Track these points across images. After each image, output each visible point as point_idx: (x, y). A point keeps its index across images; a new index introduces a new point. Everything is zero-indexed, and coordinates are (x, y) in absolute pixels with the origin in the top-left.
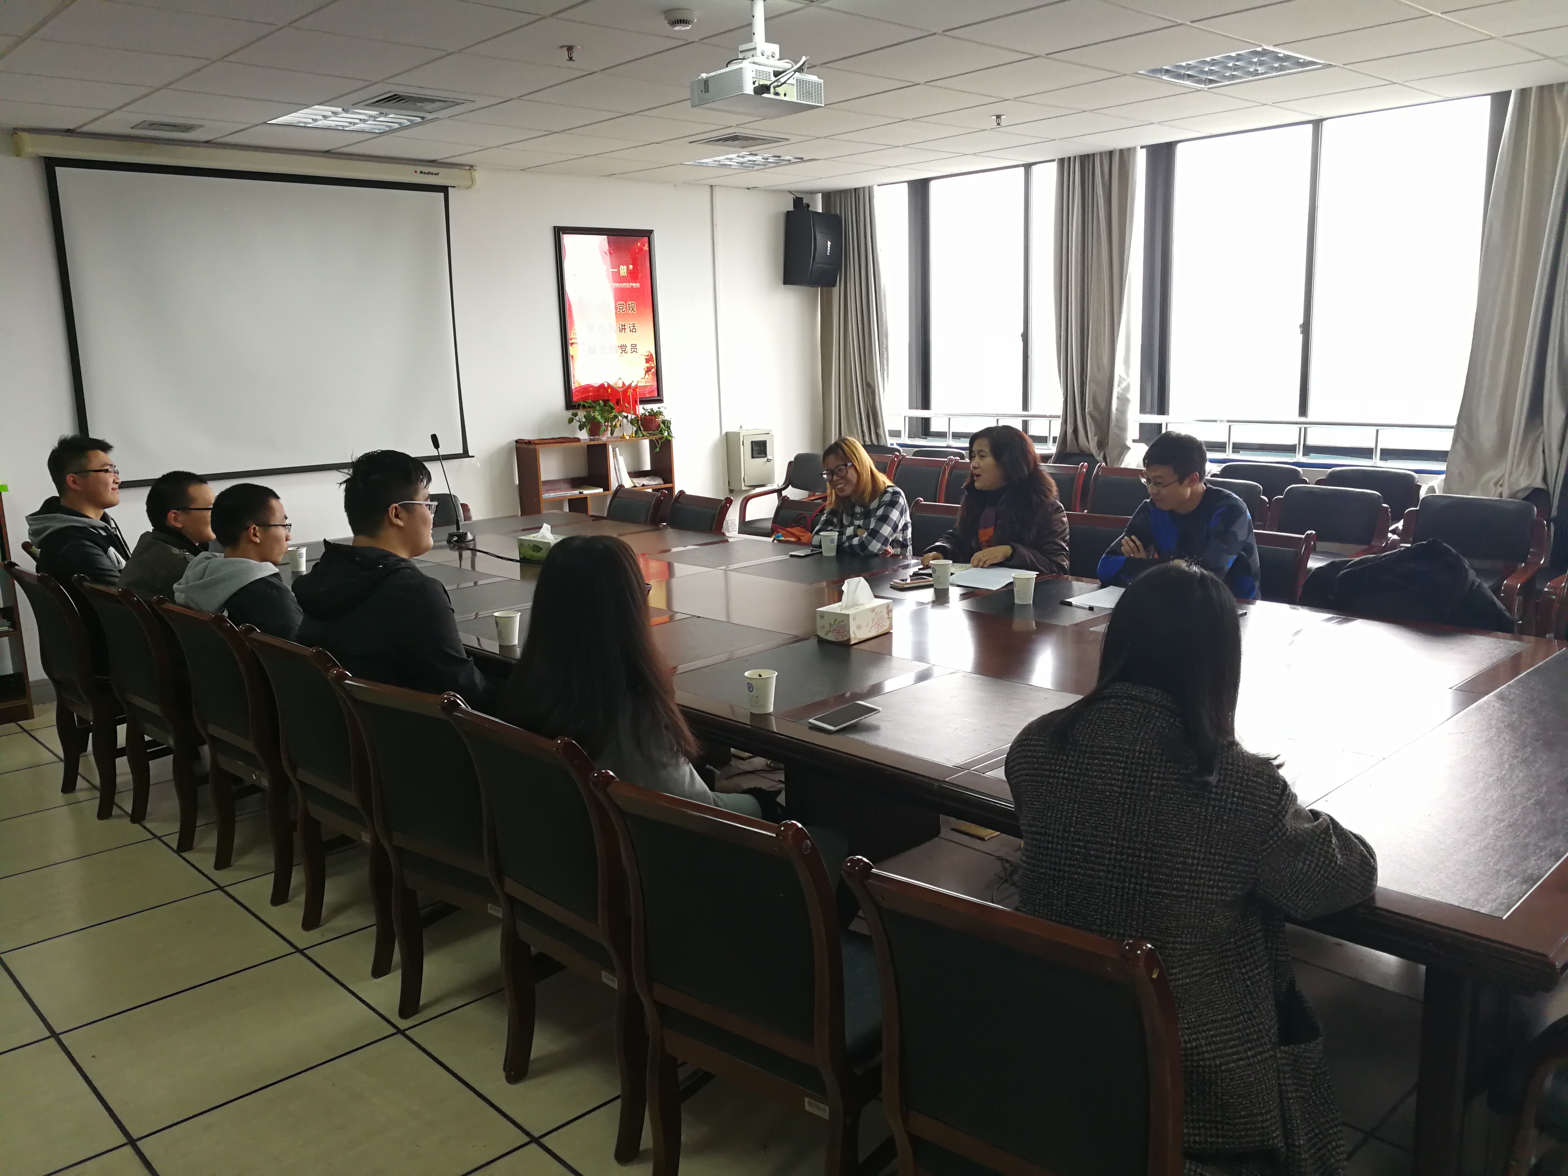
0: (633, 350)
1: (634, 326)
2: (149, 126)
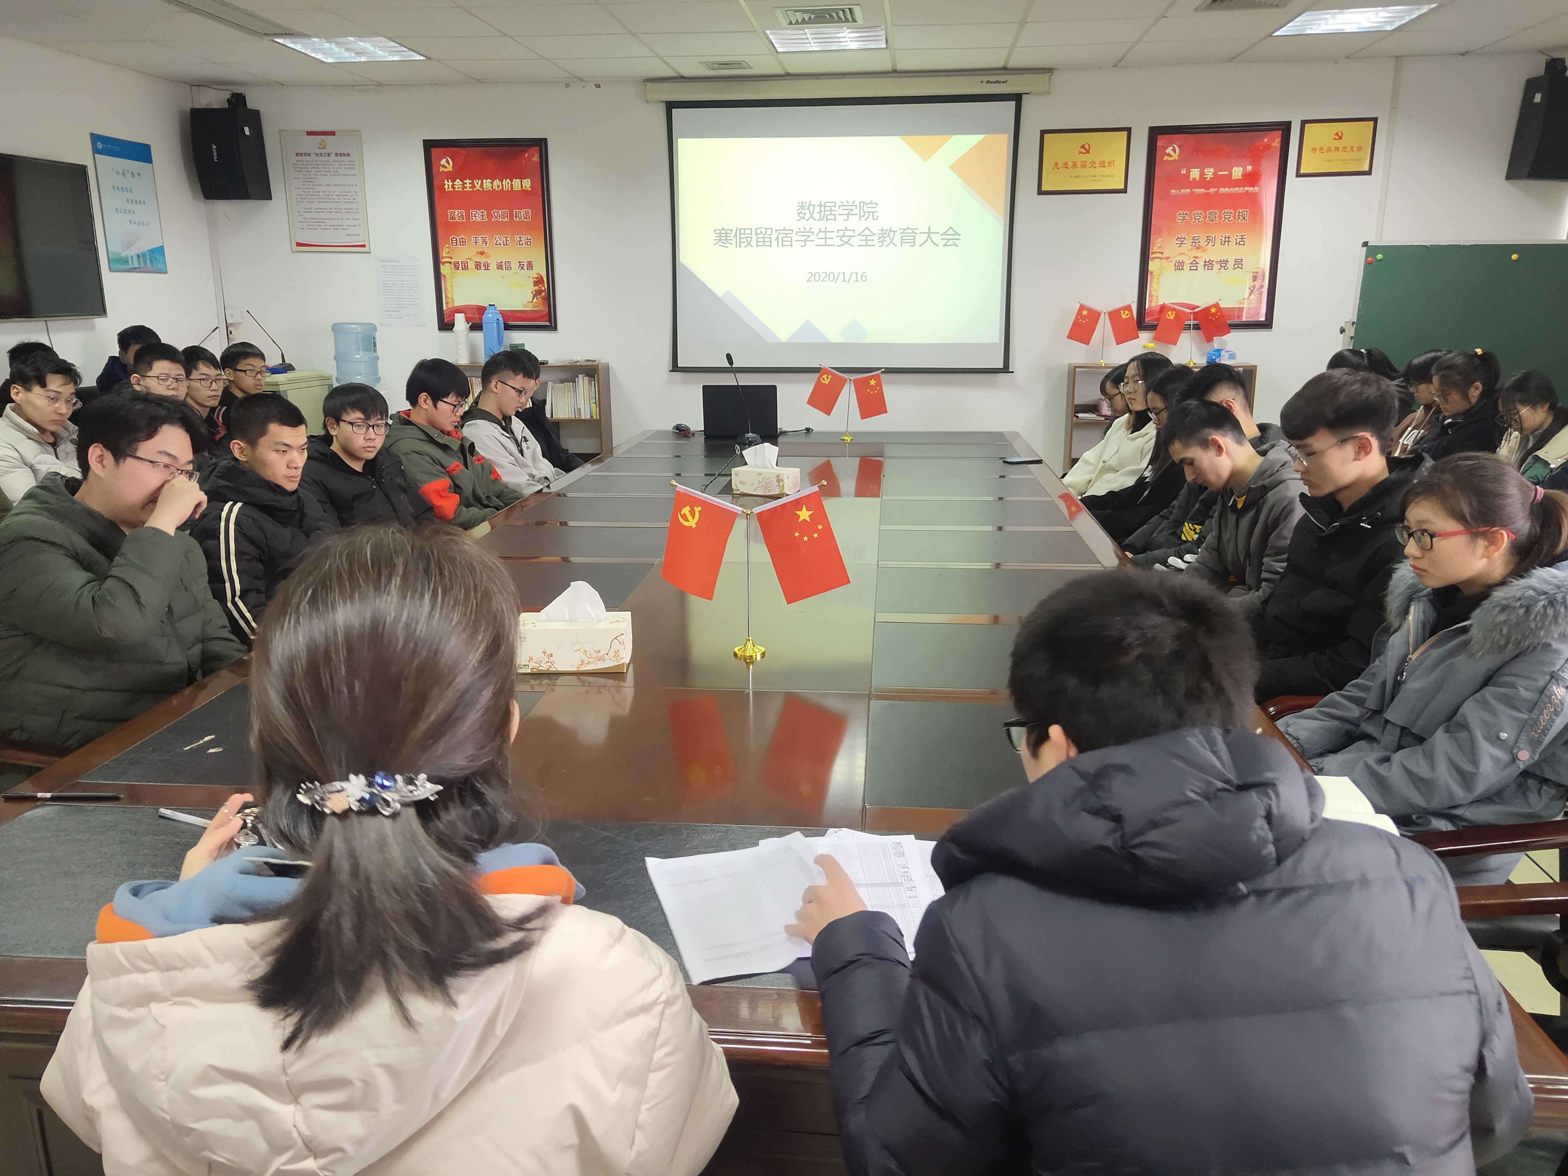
0: (1236, 266)
1: (1242, 238)
2: (716, 66)
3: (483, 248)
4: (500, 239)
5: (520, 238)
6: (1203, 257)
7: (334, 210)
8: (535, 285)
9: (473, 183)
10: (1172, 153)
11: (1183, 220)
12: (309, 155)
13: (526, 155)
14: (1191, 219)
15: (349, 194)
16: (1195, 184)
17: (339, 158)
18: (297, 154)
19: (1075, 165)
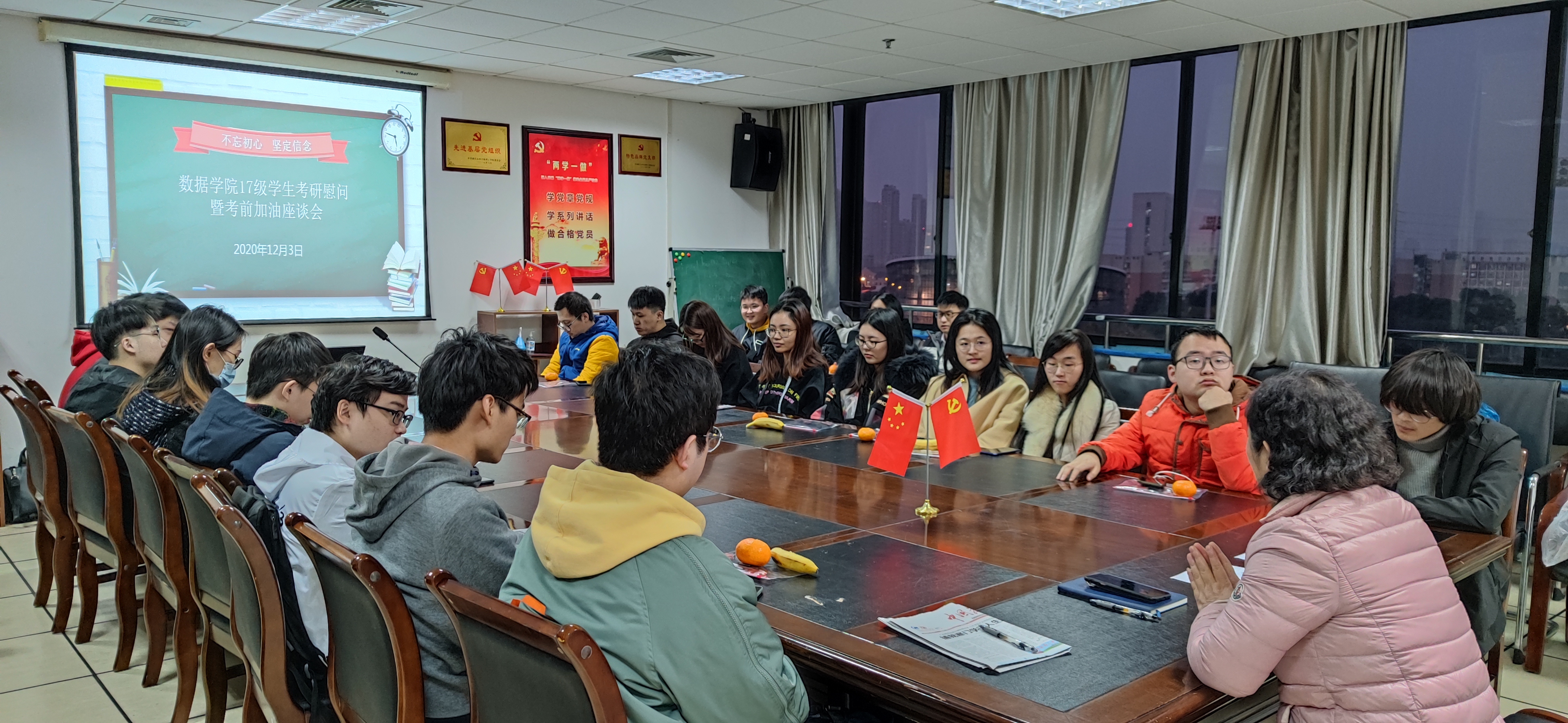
0: (588, 236)
1: (591, 215)
2: (158, 20)
6: (567, 228)
10: (539, 147)
11: (551, 199)
14: (556, 198)
16: (557, 172)
19: (470, 149)
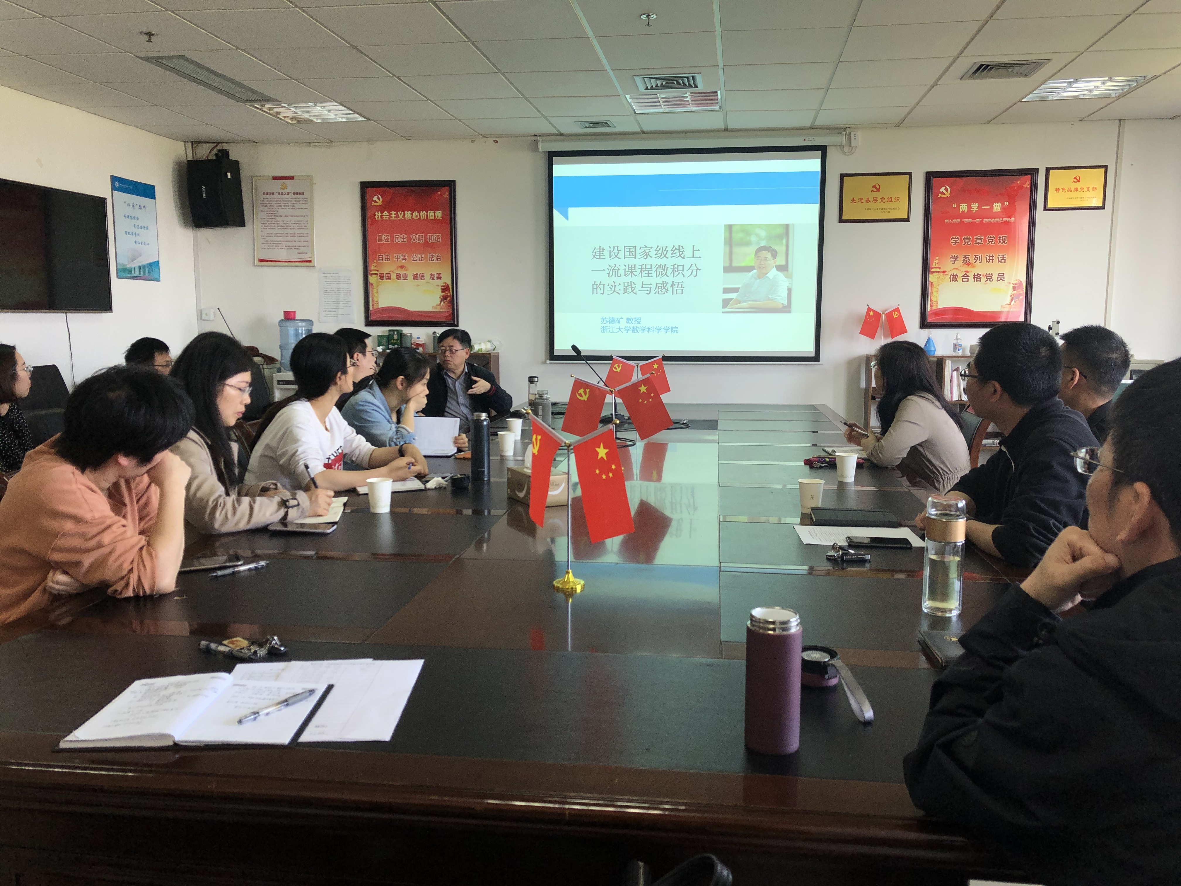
0: (999, 279)
1: (1003, 257)
2: (587, 125)
3: (404, 263)
4: (417, 256)
5: (432, 255)
6: (973, 271)
7: (289, 235)
8: (442, 292)
9: (397, 214)
10: (945, 192)
11: (955, 243)
12: (273, 194)
13: (439, 193)
14: (961, 241)
15: (302, 222)
16: (963, 215)
17: (296, 196)
18: (264, 194)
19: (868, 200)
